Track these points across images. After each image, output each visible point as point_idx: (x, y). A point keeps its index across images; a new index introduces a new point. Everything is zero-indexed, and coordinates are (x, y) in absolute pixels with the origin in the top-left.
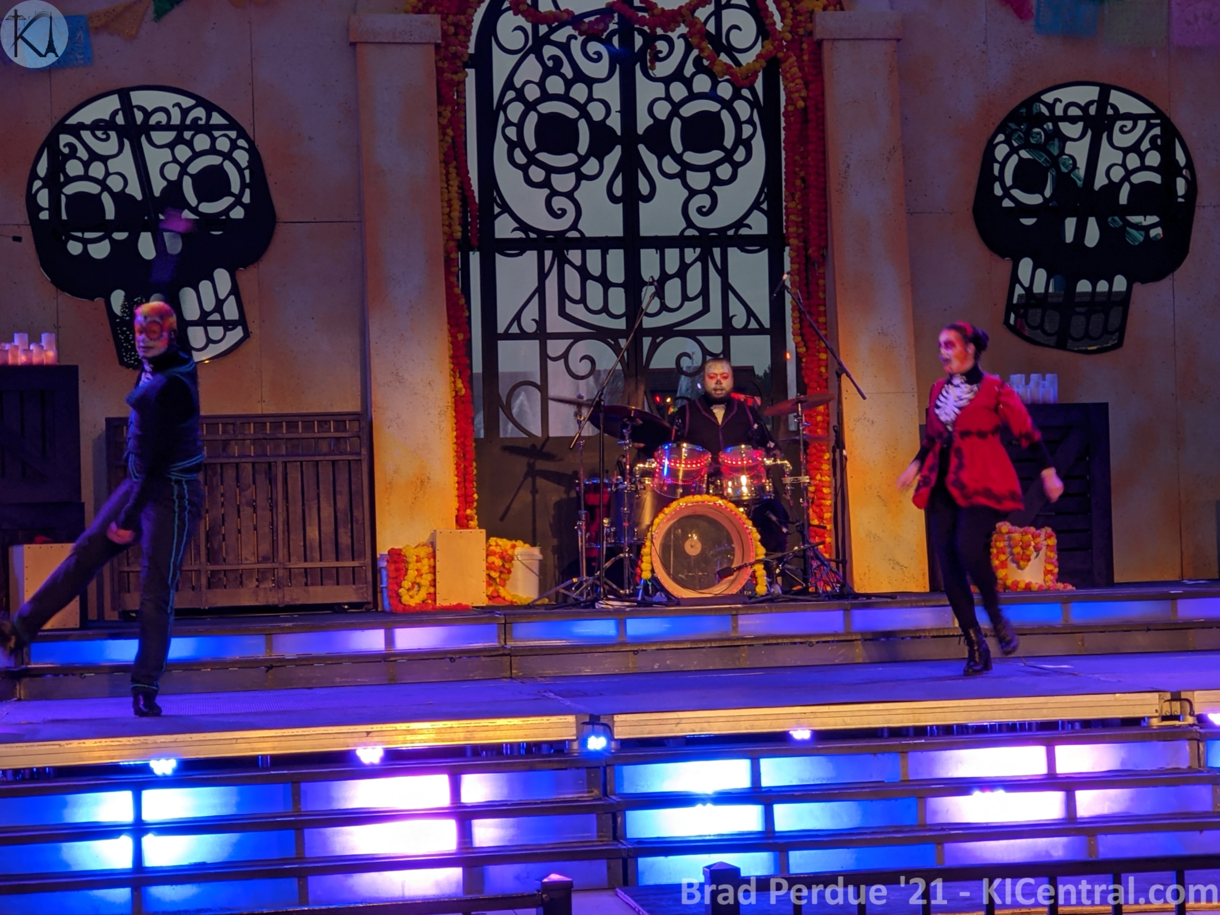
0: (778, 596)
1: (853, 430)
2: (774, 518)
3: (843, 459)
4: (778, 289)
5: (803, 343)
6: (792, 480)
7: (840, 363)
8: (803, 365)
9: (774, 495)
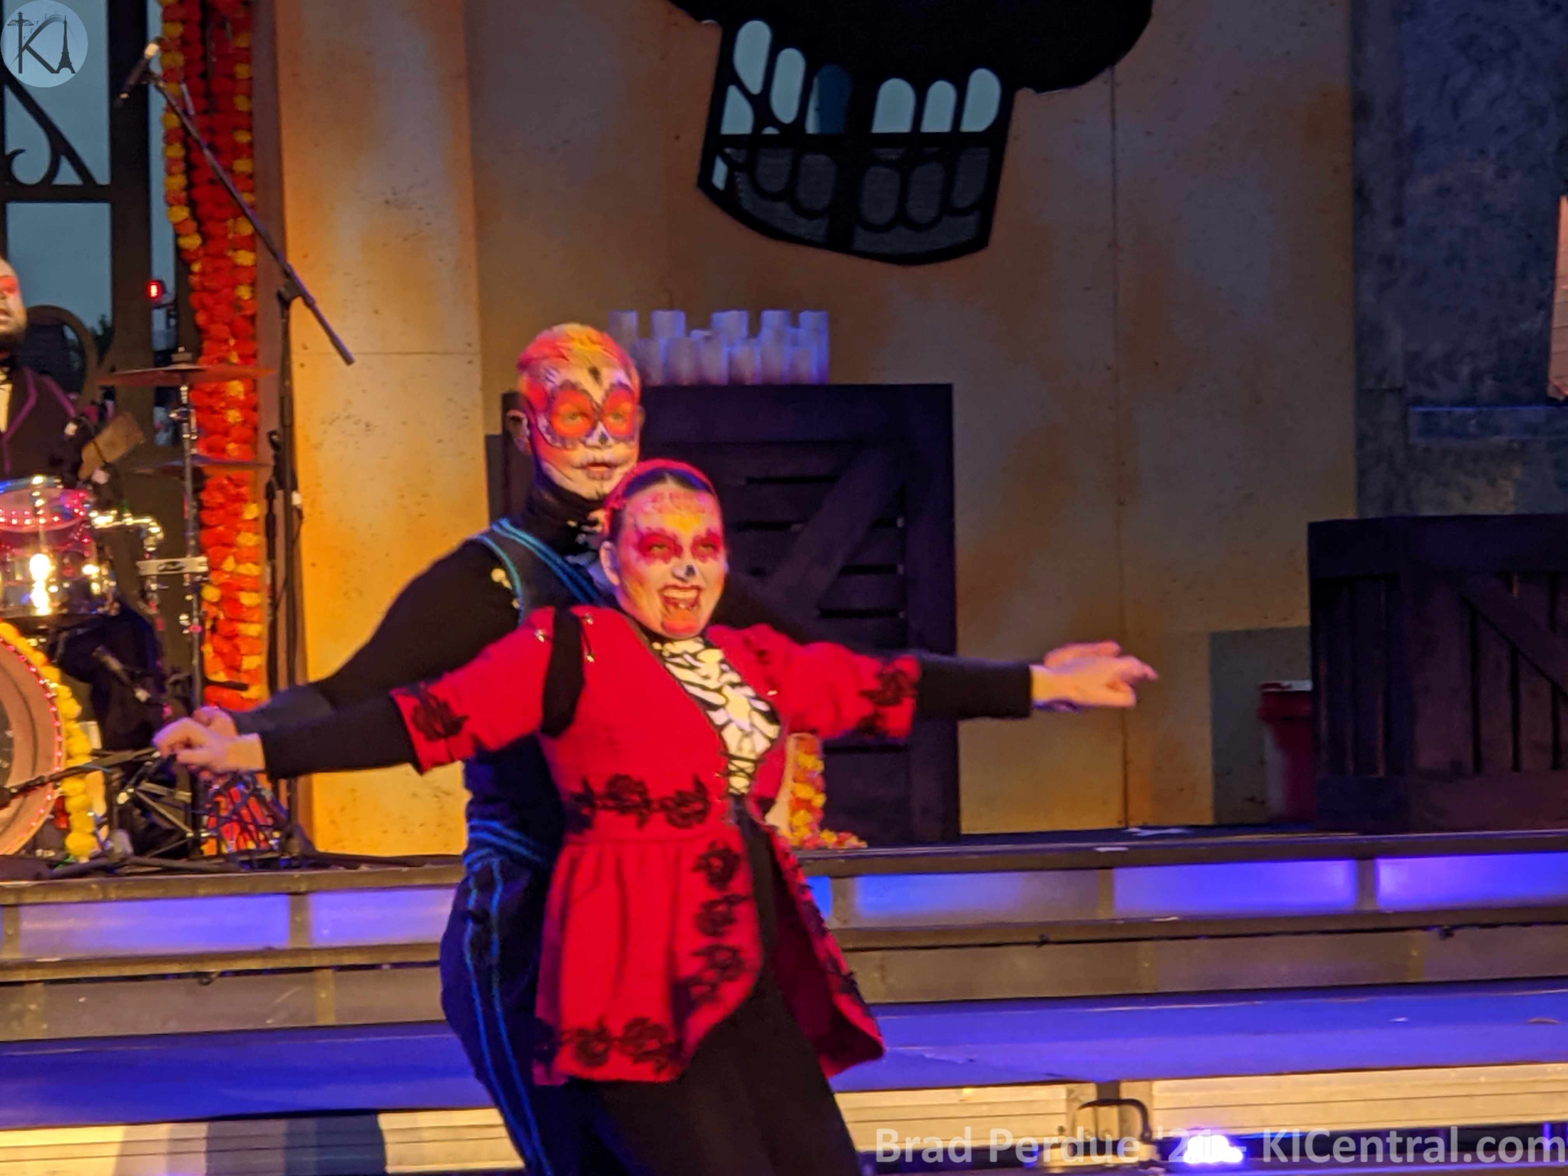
0: (123, 861)
1: (318, 446)
2: (114, 664)
3: (294, 515)
4: (132, 81)
5: (193, 225)
6: (162, 568)
7: (288, 271)
8: (194, 280)
9: (112, 604)
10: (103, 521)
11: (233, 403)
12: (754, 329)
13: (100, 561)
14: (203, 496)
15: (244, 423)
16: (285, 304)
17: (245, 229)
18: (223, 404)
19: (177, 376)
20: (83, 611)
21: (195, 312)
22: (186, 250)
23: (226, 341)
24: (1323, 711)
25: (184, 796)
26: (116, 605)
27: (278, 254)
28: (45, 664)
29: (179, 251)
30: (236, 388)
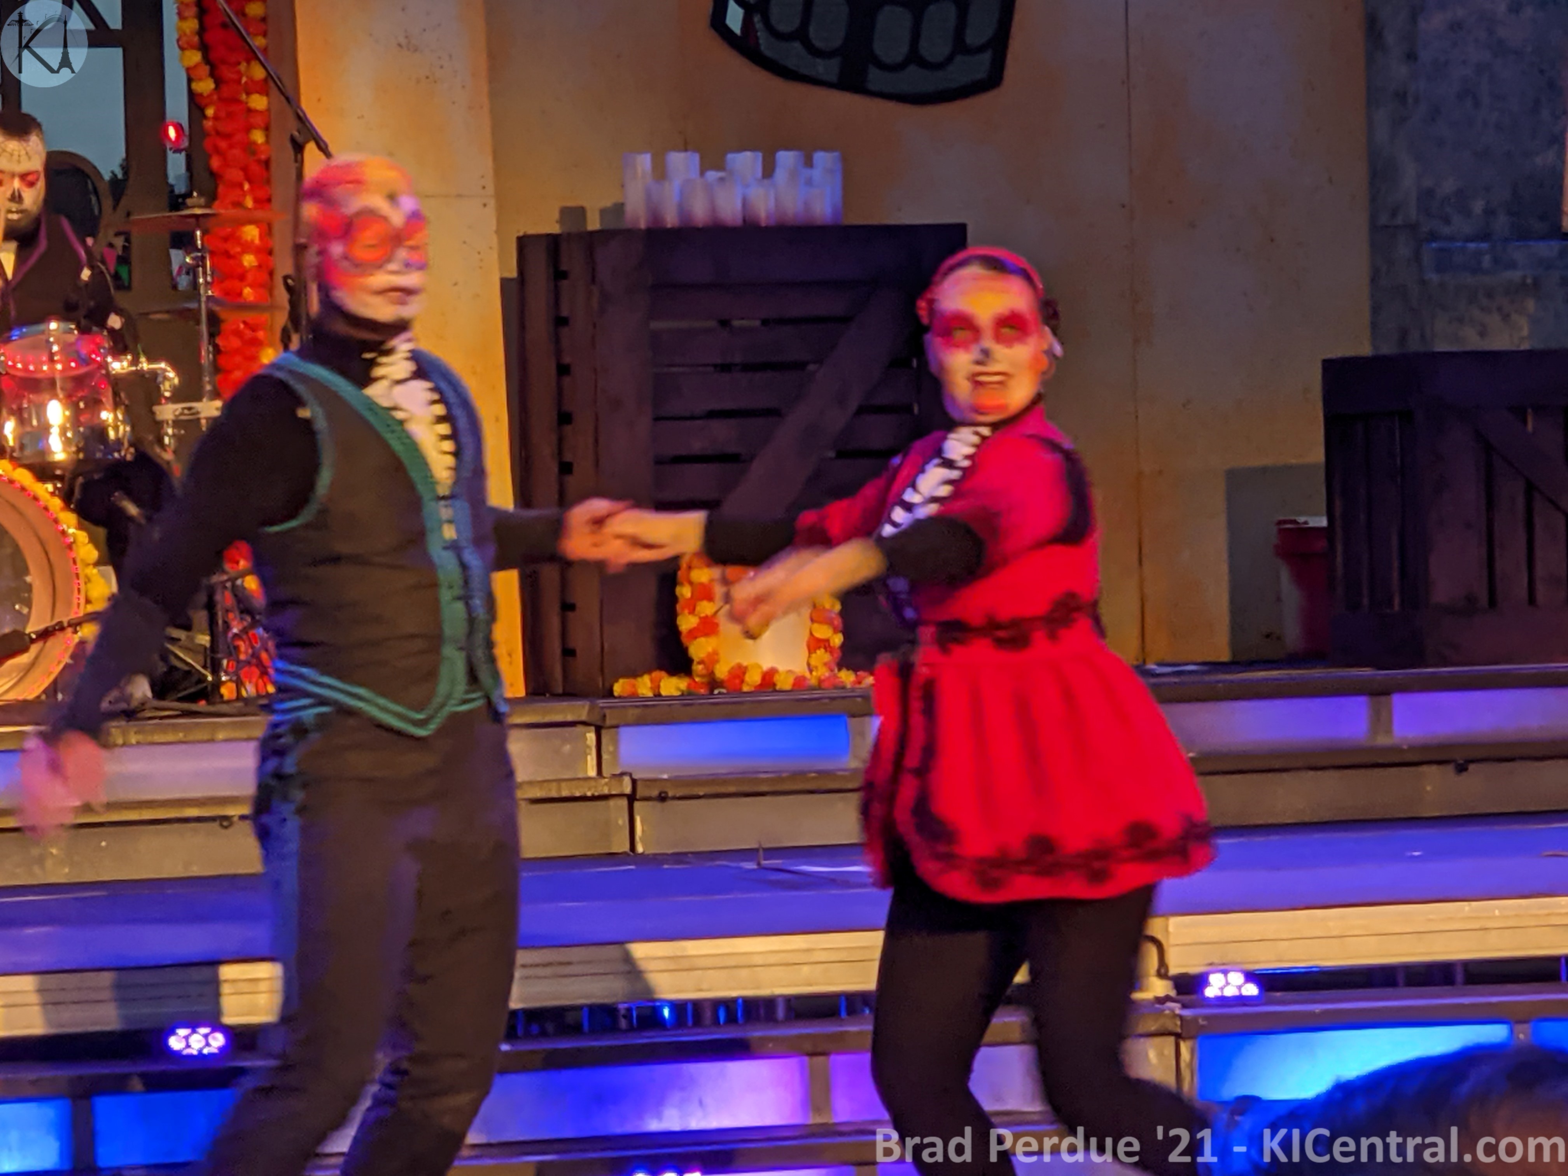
0: (143, 705)
2: (132, 510)
5: (207, 68)
6: (177, 413)
7: (301, 114)
8: (208, 124)
9: (127, 450)
10: (119, 366)
11: (247, 247)
12: (769, 171)
13: (116, 405)
14: (218, 341)
15: (260, 266)
16: (298, 148)
17: (258, 73)
18: (238, 249)
19: (192, 220)
20: (99, 455)
21: (210, 156)
22: (201, 95)
23: (241, 186)
24: (1339, 548)
25: (204, 639)
26: (132, 450)
27: (291, 98)
28: (62, 509)
29: (193, 96)
30: (251, 233)
